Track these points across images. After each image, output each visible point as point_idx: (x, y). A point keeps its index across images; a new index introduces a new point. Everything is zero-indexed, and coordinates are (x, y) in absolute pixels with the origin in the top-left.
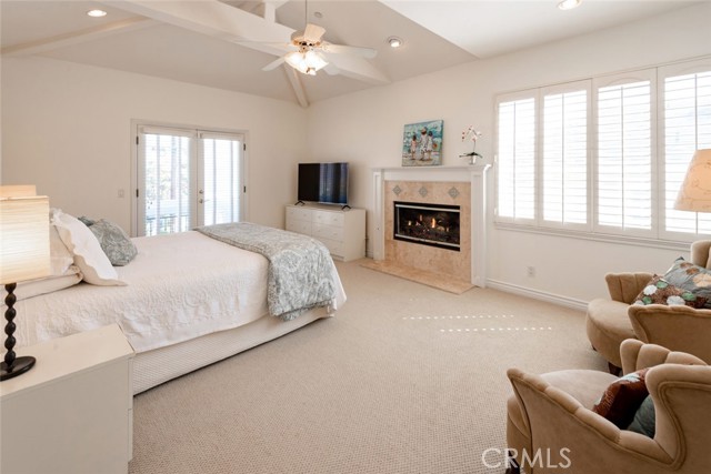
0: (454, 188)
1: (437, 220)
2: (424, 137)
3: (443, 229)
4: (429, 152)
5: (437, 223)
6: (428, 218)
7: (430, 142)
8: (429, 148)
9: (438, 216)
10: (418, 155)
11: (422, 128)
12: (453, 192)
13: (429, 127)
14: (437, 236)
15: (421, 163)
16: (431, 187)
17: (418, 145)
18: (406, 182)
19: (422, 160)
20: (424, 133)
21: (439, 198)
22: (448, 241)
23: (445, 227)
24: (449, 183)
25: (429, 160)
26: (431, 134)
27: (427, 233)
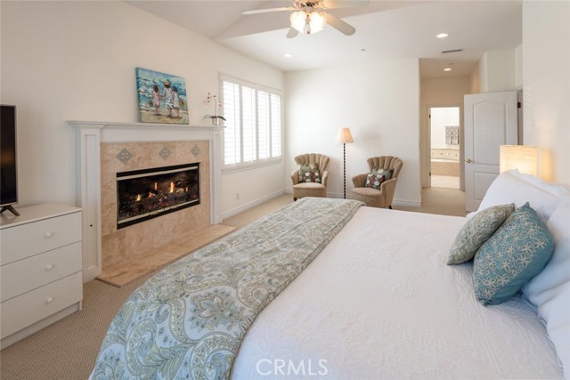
0: (196, 147)
1: (176, 183)
2: (169, 91)
3: (182, 190)
4: (177, 109)
5: (177, 186)
6: (166, 184)
7: (176, 99)
8: (176, 105)
9: (177, 178)
10: (164, 111)
11: (164, 80)
12: (195, 151)
13: (173, 81)
14: (176, 199)
15: (168, 119)
16: (174, 147)
17: (162, 98)
18: (140, 144)
19: (170, 116)
20: (168, 86)
21: (181, 158)
22: (187, 201)
23: (184, 187)
24: (192, 142)
25: (179, 118)
26: (175, 89)
27: (164, 201)
